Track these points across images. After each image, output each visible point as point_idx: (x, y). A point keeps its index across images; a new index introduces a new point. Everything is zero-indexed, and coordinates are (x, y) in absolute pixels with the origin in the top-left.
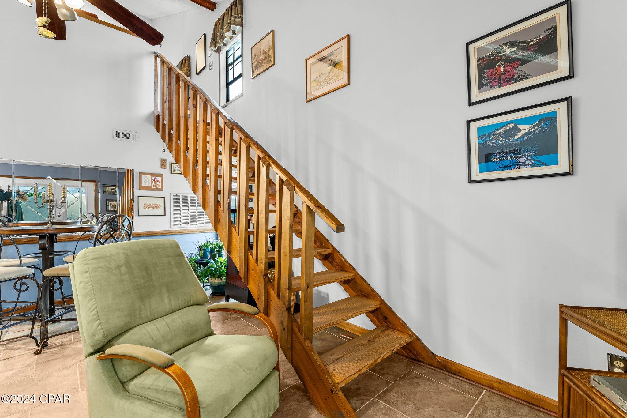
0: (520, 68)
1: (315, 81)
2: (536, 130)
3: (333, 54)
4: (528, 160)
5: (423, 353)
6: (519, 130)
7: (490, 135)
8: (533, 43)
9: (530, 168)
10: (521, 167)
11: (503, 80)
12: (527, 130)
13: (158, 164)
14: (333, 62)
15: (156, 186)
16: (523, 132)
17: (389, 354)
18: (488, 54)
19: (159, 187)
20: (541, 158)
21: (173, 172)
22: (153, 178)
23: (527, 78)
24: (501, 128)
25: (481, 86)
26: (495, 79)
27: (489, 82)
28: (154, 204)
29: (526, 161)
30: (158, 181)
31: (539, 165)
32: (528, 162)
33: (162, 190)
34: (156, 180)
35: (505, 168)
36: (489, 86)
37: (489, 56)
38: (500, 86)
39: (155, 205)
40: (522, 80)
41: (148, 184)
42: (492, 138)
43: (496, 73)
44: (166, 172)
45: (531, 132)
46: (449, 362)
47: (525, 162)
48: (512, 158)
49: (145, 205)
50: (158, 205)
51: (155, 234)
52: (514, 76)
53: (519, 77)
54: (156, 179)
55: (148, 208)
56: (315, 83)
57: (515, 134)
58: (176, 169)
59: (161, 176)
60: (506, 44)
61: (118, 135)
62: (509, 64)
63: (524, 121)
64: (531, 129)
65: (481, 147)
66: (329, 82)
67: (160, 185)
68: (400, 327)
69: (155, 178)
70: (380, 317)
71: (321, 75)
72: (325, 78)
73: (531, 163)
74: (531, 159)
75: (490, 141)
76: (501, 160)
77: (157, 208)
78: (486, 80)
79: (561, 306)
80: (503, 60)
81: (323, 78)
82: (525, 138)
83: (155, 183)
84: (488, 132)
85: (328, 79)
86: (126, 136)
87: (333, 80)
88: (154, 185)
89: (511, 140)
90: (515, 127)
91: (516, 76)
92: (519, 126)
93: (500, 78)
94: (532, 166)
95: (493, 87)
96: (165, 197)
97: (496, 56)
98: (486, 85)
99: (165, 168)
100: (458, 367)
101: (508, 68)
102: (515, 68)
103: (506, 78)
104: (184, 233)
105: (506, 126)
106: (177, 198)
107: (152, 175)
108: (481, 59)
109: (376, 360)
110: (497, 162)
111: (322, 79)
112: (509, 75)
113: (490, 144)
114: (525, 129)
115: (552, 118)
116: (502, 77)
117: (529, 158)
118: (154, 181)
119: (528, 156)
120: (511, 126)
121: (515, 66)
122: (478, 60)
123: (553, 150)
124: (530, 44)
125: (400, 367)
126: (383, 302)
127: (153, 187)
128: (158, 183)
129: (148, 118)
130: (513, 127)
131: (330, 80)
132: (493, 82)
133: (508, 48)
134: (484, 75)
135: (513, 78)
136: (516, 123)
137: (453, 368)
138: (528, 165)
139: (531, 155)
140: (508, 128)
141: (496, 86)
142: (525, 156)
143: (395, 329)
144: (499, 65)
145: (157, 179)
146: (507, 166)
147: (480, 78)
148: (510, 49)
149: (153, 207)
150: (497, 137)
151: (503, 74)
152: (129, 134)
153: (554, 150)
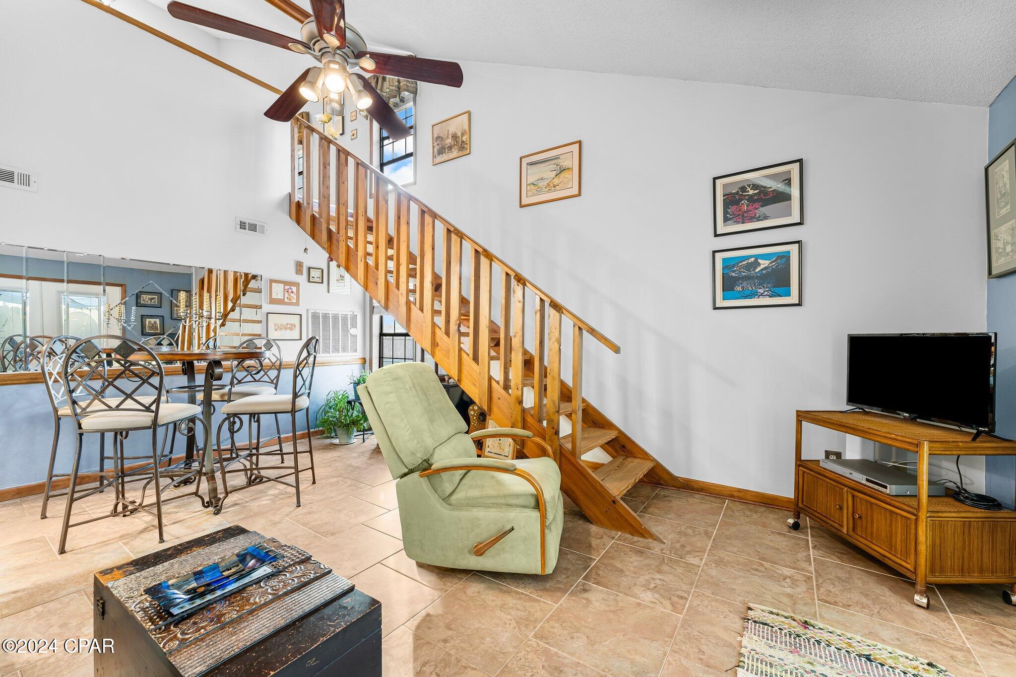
0: (761, 209)
1: (533, 184)
2: (773, 266)
3: (559, 158)
4: (766, 291)
5: (665, 477)
6: (759, 264)
7: (734, 266)
8: (772, 189)
9: (768, 298)
10: (760, 297)
11: (746, 217)
12: (766, 265)
13: (293, 269)
14: (558, 167)
15: (290, 300)
16: (762, 267)
17: (642, 476)
18: (733, 192)
19: (294, 301)
20: (778, 290)
21: (311, 280)
22: (287, 287)
23: (767, 219)
24: (744, 261)
25: (726, 220)
26: (739, 215)
27: (733, 217)
28: (287, 324)
29: (765, 291)
30: (292, 292)
31: (775, 296)
32: (766, 293)
33: (297, 304)
34: (290, 291)
35: (746, 297)
36: (733, 221)
37: (734, 193)
38: (743, 223)
39: (289, 326)
40: (762, 220)
41: (280, 296)
42: (735, 269)
43: (740, 210)
44: (302, 279)
45: (770, 267)
46: (692, 482)
47: (764, 293)
48: (752, 288)
49: (275, 325)
50: (292, 325)
51: (288, 365)
52: (756, 215)
53: (759, 217)
54: (290, 289)
55: (280, 329)
56: (532, 187)
57: (756, 268)
58: (315, 277)
59: (297, 285)
60: (749, 186)
61: (243, 225)
62: (751, 204)
63: (765, 257)
64: (770, 264)
65: (724, 277)
66: (553, 189)
67: (295, 297)
68: (641, 454)
69: (289, 287)
70: (617, 447)
71: (542, 179)
72: (548, 183)
73: (769, 294)
74: (769, 290)
75: (734, 271)
76: (743, 289)
77: (291, 329)
78: (731, 215)
79: (797, 411)
80: (746, 199)
81: (545, 183)
82: (764, 272)
83: (288, 294)
84: (733, 263)
85: (552, 185)
86: (253, 228)
87: (558, 187)
88: (287, 298)
89: (752, 272)
90: (756, 260)
91: (758, 215)
92: (759, 261)
93: (743, 216)
94: (770, 297)
95: (737, 222)
96: (301, 315)
97: (740, 195)
98: (730, 219)
99: (302, 274)
100: (700, 485)
101: (750, 207)
102: (757, 209)
103: (748, 216)
104: (325, 364)
105: (748, 259)
106: (315, 316)
107: (285, 283)
108: (726, 195)
109: (635, 480)
110: (739, 292)
111: (543, 184)
112: (751, 214)
113: (734, 274)
114: (764, 263)
115: (786, 257)
116: (745, 215)
117: (767, 289)
118: (288, 292)
119: (766, 288)
120: (752, 259)
121: (757, 207)
122: (724, 196)
123: (787, 283)
124: (770, 190)
125: (647, 490)
126: (620, 432)
127: (286, 300)
128: (292, 295)
129: (280, 204)
130: (754, 261)
131: (554, 186)
132: (737, 218)
133: (751, 189)
134: (729, 210)
135: (754, 217)
136: (757, 257)
137: (696, 486)
138: (767, 295)
139: (769, 287)
140: (750, 261)
141: (739, 222)
142: (764, 287)
143: (635, 457)
144: (743, 204)
145: (292, 289)
146: (749, 296)
147: (725, 212)
148: (752, 191)
149: (286, 329)
150: (740, 269)
151: (746, 212)
152: (256, 225)
153: (788, 285)
